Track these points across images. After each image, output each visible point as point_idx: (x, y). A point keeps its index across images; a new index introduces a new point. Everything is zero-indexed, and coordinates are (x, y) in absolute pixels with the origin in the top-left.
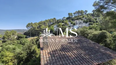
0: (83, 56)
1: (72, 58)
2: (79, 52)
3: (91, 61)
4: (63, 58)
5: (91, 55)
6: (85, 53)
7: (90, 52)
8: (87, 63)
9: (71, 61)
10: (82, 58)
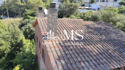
0: (110, 53)
1: (95, 54)
2: (105, 47)
3: (122, 61)
4: (81, 53)
5: (122, 53)
6: (114, 50)
7: (122, 48)
8: (117, 62)
9: (93, 58)
10: (109, 55)
